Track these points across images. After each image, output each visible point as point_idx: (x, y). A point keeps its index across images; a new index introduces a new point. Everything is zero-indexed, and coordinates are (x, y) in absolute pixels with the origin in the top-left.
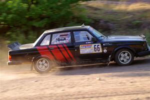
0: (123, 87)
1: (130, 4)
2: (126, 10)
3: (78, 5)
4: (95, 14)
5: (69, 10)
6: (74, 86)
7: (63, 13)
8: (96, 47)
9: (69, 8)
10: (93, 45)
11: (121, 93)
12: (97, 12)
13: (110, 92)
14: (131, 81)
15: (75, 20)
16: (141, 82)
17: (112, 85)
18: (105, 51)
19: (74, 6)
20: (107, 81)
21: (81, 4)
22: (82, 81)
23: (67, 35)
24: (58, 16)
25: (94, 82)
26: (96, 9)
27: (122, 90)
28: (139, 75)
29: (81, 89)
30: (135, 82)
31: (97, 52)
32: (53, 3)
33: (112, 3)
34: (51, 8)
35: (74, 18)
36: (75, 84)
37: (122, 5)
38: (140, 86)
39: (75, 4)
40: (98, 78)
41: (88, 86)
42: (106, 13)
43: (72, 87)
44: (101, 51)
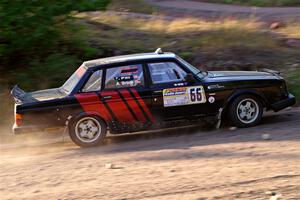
0: (156, 181)
1: (171, 20)
2: (164, 30)
3: (69, 18)
4: (105, 37)
5: (51, 28)
6: (59, 181)
7: (38, 34)
8: (195, 92)
9: (52, 24)
10: (189, 89)
11: (153, 193)
12: (108, 33)
13: (131, 191)
14: (173, 168)
15: (65, 49)
16: (189, 169)
17: (136, 177)
18: (212, 100)
19: (63, 20)
20: (128, 169)
21: (77, 16)
22: (78, 172)
23: (135, 70)
24: (28, 39)
25: (99, 173)
26: (106, 28)
27: (155, 187)
28: (187, 157)
29: (74, 187)
30: (180, 170)
31: (197, 102)
32: (18, 12)
33: (138, 17)
34: (13, 24)
35: (62, 44)
36: (62, 177)
37: (158, 21)
38: (188, 177)
39: (63, 17)
40: (109, 165)
41: (87, 180)
42: (127, 35)
43: (55, 185)
44: (203, 100)
